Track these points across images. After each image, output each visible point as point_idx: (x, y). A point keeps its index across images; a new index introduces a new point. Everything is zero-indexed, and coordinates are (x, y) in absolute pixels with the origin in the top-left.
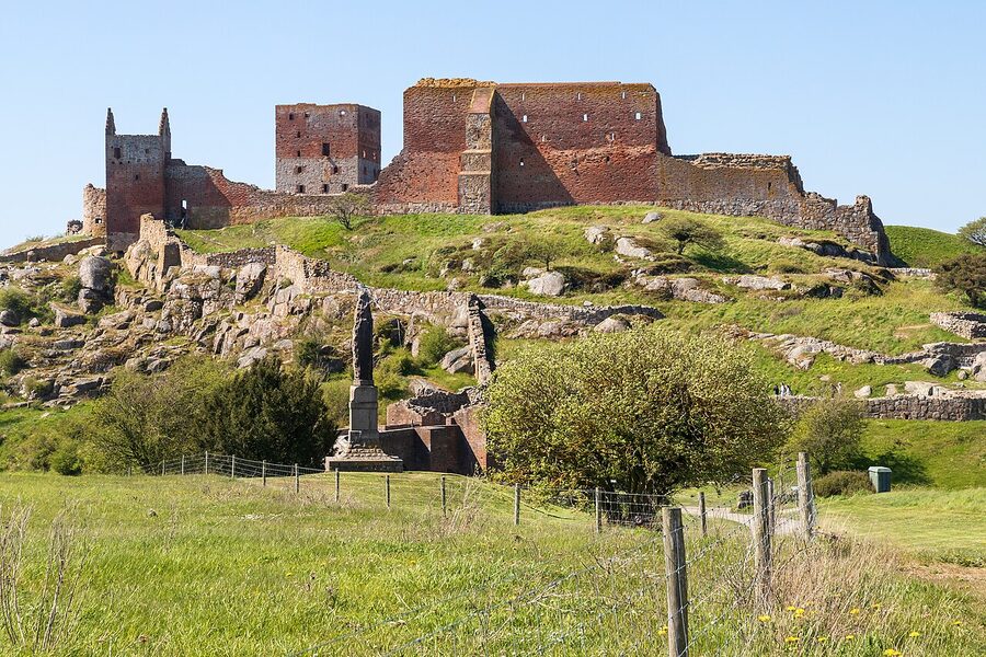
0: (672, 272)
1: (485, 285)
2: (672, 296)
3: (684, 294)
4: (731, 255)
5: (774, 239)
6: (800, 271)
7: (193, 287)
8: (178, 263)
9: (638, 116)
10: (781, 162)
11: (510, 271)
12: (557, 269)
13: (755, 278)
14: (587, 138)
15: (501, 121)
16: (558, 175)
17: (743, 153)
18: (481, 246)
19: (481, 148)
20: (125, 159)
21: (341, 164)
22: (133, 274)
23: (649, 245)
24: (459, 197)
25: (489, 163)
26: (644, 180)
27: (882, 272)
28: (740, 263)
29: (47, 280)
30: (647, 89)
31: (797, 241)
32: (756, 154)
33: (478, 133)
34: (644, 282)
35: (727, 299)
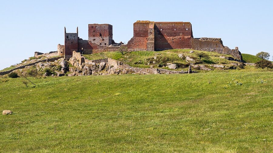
0: (199, 64)
1: (159, 67)
2: (200, 69)
3: (202, 68)
4: (211, 60)
5: (219, 56)
6: (226, 64)
7: (89, 67)
8: (84, 62)
9: (187, 29)
10: (219, 40)
11: (164, 64)
12: (174, 63)
13: (216, 65)
14: (175, 34)
15: (156, 30)
16: (169, 42)
17: (210, 38)
18: (156, 58)
19: (152, 36)
20: (69, 39)
21: (104, 38)
22: (73, 65)
23: (193, 58)
24: (147, 47)
25: (154, 40)
26: (188, 44)
27: (243, 64)
28: (213, 62)
29: (53, 66)
30: (189, 23)
31: (224, 57)
32: (213, 38)
33: (151, 33)
34: (193, 66)
35: (212, 69)
